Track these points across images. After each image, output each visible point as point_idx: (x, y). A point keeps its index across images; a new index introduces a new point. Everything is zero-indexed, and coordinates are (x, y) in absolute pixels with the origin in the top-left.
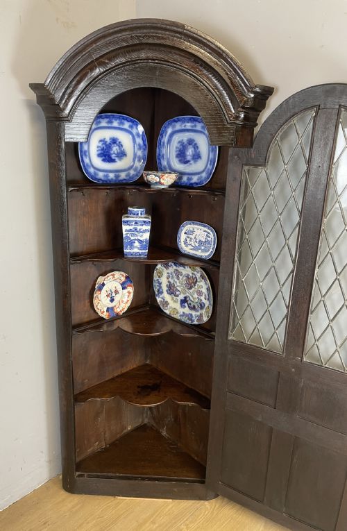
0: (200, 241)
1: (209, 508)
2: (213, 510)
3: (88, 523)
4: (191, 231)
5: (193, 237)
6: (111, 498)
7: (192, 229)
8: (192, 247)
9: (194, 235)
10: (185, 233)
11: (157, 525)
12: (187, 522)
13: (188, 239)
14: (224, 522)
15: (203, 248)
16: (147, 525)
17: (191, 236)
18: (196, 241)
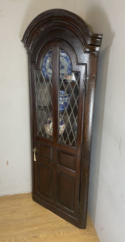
1: (78, 232)
2: (79, 233)
3: (31, 212)
6: (45, 209)
11: (53, 226)
12: (65, 232)
14: (79, 240)
16: (50, 224)
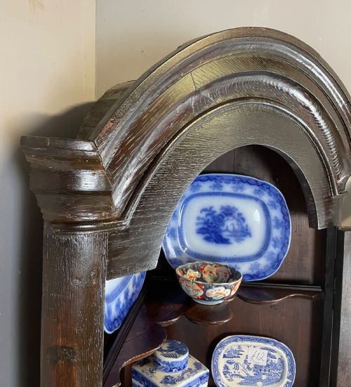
0: (256, 366)
4: (235, 352)
5: (240, 361)
7: (235, 348)
8: (240, 380)
9: (243, 358)
10: (225, 356)
13: (231, 367)
15: (264, 377)
17: (236, 360)
18: (248, 368)
